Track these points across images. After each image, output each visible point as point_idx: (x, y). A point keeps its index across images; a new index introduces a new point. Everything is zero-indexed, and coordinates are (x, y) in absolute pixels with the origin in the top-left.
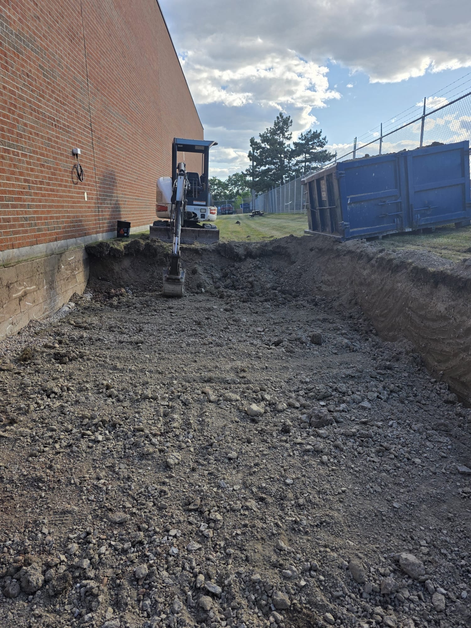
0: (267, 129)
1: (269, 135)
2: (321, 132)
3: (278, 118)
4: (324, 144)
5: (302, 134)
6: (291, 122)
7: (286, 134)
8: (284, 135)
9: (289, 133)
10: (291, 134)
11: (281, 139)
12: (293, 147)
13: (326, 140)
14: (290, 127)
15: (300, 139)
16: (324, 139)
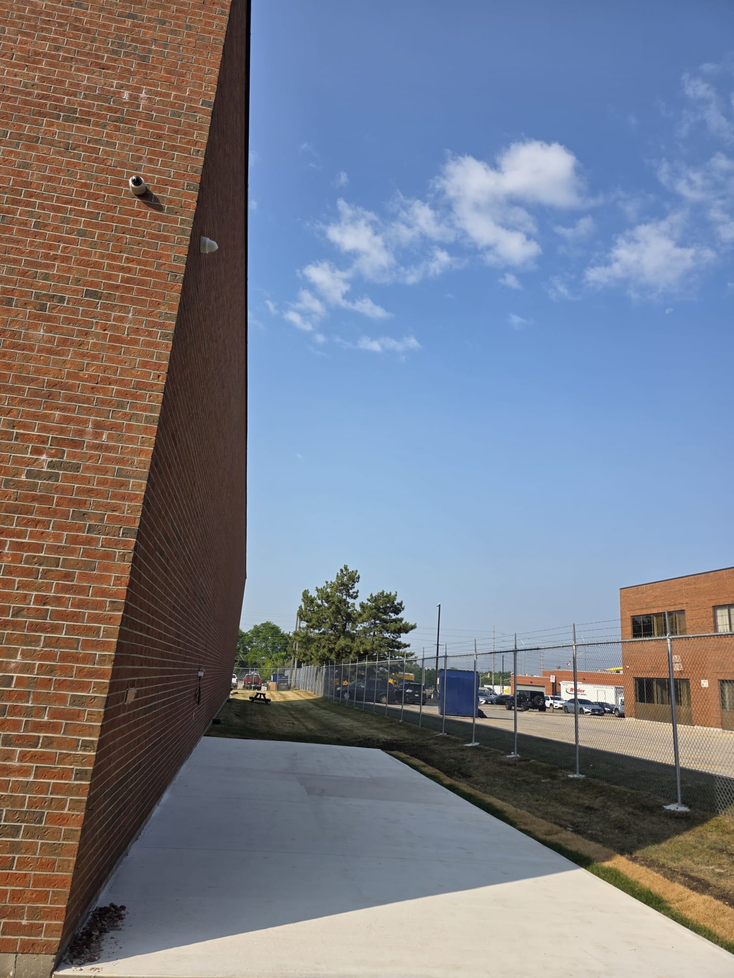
0: (327, 582)
1: (329, 590)
2: (396, 595)
3: (342, 571)
4: (400, 611)
5: (371, 595)
6: (359, 578)
7: (351, 591)
8: (348, 591)
9: (355, 590)
10: (357, 592)
11: (344, 597)
12: (358, 608)
13: (403, 606)
14: (356, 584)
15: (369, 600)
16: (401, 604)
